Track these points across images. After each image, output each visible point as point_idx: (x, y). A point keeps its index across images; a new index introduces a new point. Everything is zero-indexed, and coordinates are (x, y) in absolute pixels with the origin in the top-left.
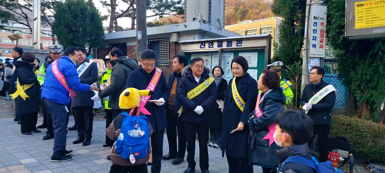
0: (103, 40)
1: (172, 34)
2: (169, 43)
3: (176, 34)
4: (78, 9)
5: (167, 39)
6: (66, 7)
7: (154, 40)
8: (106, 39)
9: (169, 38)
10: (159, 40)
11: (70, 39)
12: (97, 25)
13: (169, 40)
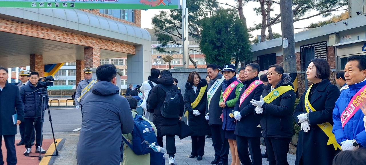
0: (249, 52)
1: (330, 36)
2: (326, 47)
3: (334, 35)
4: (222, 24)
5: (324, 43)
6: (210, 24)
7: (308, 46)
8: (252, 51)
9: (326, 41)
10: (313, 45)
11: (215, 55)
12: (241, 38)
13: (326, 44)
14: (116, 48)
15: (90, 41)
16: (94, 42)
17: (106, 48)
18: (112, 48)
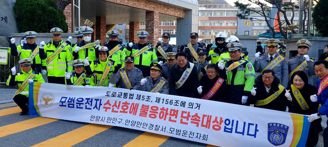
14: (171, 12)
15: (152, 6)
16: (155, 7)
17: (163, 12)
18: (168, 12)
